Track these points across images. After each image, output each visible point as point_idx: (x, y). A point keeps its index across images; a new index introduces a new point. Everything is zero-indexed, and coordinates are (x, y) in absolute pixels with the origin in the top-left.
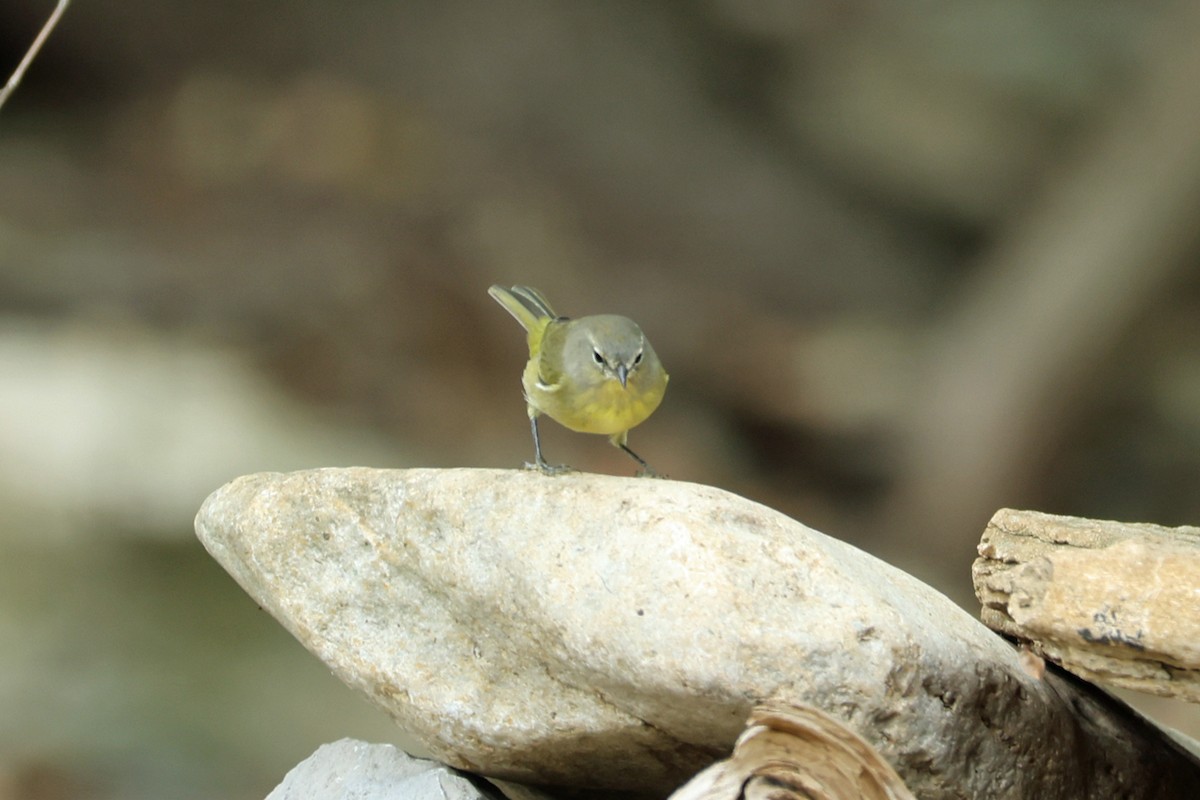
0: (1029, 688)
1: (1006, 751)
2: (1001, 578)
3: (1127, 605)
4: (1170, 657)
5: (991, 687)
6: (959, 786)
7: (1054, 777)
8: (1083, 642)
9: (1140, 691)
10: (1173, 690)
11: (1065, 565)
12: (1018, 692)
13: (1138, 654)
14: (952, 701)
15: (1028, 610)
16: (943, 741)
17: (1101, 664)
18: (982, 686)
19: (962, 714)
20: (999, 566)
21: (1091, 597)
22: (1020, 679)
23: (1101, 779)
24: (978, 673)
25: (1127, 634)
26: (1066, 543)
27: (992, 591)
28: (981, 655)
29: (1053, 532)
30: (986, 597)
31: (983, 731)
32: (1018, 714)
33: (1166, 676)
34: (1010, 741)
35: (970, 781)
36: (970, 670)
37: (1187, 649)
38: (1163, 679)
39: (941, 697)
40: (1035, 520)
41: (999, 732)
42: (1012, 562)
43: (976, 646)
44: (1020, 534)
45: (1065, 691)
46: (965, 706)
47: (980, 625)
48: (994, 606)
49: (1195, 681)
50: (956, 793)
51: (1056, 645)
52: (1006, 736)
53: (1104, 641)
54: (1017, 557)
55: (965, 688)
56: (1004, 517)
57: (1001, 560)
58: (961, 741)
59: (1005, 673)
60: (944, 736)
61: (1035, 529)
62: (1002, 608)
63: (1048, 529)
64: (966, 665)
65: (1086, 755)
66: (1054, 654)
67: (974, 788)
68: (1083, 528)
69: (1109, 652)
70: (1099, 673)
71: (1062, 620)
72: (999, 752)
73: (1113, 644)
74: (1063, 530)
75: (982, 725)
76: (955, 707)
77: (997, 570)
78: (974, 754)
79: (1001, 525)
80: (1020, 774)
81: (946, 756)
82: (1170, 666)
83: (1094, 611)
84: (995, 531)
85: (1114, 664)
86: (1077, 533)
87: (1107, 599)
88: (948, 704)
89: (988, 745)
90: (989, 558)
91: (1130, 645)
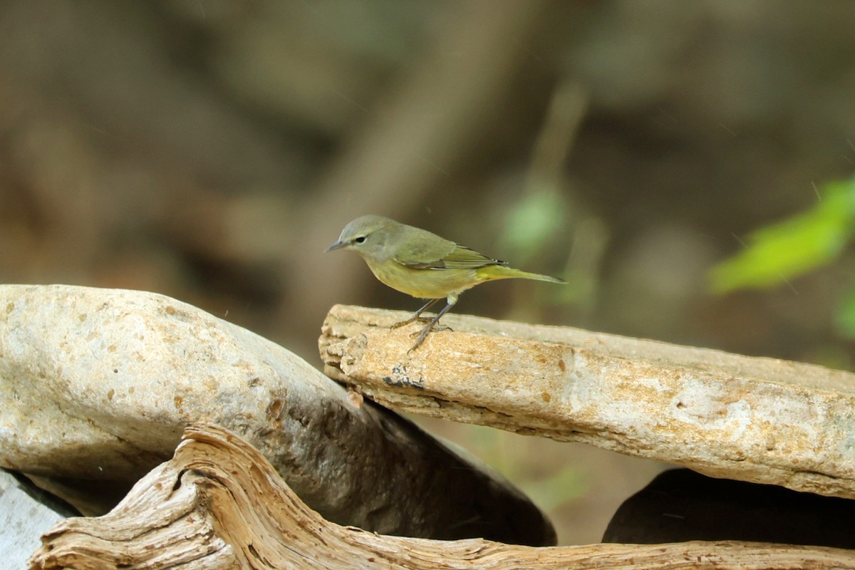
0: (355, 415)
1: (340, 453)
2: (336, 347)
3: (412, 362)
4: (439, 393)
5: (331, 414)
6: (312, 475)
7: (370, 468)
8: (387, 385)
9: (421, 414)
10: (441, 414)
11: (374, 339)
12: (347, 417)
13: (420, 392)
14: (307, 422)
15: (352, 366)
16: (302, 447)
17: (398, 399)
18: (325, 413)
19: (313, 429)
20: (335, 340)
21: (391, 358)
22: (348, 409)
23: (398, 468)
24: (322, 405)
25: (414, 379)
26: (375, 325)
27: (331, 355)
28: (324, 394)
29: (367, 319)
30: (327, 359)
31: (326, 440)
32: (348, 430)
33: (438, 405)
34: (342, 447)
35: (319, 471)
36: (318, 404)
37: (450, 389)
38: (435, 407)
39: (300, 421)
40: (357, 311)
41: (336, 441)
42: (343, 338)
43: (321, 389)
44: (347, 320)
45: (376, 416)
46: (315, 426)
47: (323, 376)
48: (332, 364)
49: (455, 408)
50: (310, 478)
51: (369, 387)
52: (340, 443)
53: (399, 385)
54: (346, 334)
55: (315, 415)
56: (337, 310)
57: (336, 336)
58: (312, 447)
59: (339, 405)
60: (303, 444)
61: (356, 316)
62: (337, 365)
63: (364, 317)
64: (315, 400)
65: (391, 456)
66: (369, 393)
67: (321, 476)
68: (386, 316)
69: (402, 391)
70: (397, 404)
71: (373, 372)
72: (336, 454)
73: (404, 386)
74: (374, 317)
75: (326, 437)
76: (309, 426)
77: (333, 342)
78: (320, 455)
79: (335, 315)
80: (349, 466)
81: (304, 456)
82: (439, 399)
83: (393, 366)
84: (332, 318)
85: (406, 398)
86: (383, 319)
87: (400, 358)
88: (305, 425)
89: (329, 449)
90: (329, 335)
91: (415, 387)
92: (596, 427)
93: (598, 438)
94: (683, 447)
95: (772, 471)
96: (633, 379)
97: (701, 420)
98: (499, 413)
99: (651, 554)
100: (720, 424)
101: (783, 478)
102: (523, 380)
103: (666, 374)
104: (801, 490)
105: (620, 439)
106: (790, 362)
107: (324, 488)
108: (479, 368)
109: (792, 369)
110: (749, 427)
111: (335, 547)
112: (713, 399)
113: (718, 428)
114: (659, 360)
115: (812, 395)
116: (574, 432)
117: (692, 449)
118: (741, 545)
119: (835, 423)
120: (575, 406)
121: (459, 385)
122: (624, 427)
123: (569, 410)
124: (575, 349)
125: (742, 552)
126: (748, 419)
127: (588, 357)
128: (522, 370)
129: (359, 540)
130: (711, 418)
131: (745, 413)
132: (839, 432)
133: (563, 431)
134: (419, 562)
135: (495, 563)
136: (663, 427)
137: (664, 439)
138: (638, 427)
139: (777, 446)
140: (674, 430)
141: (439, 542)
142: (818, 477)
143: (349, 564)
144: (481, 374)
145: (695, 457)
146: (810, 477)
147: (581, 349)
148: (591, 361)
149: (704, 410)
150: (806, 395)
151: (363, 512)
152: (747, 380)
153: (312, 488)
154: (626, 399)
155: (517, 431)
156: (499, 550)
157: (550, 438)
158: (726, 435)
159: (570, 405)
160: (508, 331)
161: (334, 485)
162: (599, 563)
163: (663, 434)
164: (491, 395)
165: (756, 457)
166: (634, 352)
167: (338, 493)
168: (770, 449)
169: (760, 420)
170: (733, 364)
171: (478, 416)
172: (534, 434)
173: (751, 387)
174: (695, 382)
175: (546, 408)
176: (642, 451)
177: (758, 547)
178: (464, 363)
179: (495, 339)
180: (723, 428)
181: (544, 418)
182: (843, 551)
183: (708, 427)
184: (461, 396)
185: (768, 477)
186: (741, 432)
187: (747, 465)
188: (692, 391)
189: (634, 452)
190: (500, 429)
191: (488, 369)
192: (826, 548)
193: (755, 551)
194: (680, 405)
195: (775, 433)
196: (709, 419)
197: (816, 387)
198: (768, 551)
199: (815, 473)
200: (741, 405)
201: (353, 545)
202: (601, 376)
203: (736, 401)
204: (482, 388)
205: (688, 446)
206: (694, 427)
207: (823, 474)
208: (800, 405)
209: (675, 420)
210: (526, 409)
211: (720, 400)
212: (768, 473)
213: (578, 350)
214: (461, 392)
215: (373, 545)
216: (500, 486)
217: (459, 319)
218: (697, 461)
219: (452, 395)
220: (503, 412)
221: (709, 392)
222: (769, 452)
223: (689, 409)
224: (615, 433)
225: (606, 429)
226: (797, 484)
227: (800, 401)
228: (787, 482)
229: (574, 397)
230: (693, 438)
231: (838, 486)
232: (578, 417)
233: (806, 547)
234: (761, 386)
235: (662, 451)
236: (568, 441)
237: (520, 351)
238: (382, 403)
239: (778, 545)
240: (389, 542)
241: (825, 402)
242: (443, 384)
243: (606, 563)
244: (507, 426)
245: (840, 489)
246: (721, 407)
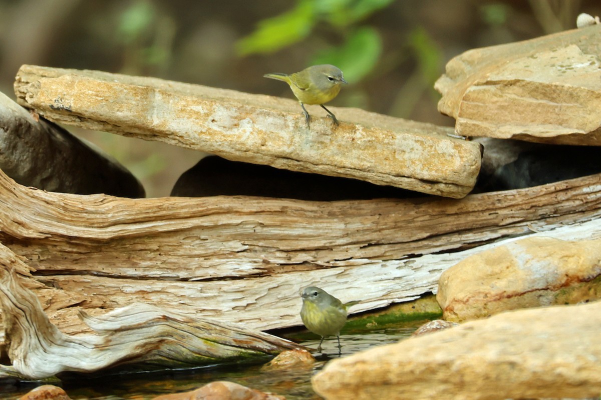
0: (34, 126)
1: (26, 147)
2: (23, 88)
3: (66, 97)
4: (80, 114)
5: (21, 125)
6: (10, 159)
7: (42, 155)
8: (51, 109)
9: (70, 125)
10: (82, 125)
11: (45, 84)
12: (29, 126)
13: (70, 113)
14: (7, 129)
15: (32, 99)
16: (4, 143)
17: (57, 117)
18: (17, 124)
19: (11, 134)
20: (23, 84)
21: (53, 94)
22: (30, 122)
23: (58, 155)
24: (16, 120)
25: (66, 106)
26: (45, 76)
27: (21, 92)
28: (17, 114)
29: (41, 73)
30: (18, 94)
31: (18, 139)
32: (30, 134)
33: (79, 120)
34: (27, 143)
35: (14, 157)
36: (13, 119)
37: (86, 111)
38: (78, 121)
39: (4, 128)
40: (35, 69)
41: (23, 140)
42: (27, 83)
43: (15, 111)
44: (30, 73)
45: (45, 125)
46: (12, 131)
47: (17, 104)
48: (21, 97)
49: (89, 122)
50: (9, 160)
51: (42, 110)
52: (26, 141)
53: (58, 109)
54: (29, 81)
55: (12, 125)
56: (24, 68)
57: (24, 82)
58: (10, 143)
59: (25, 120)
60: (5, 141)
61: (35, 71)
62: (24, 98)
63: (39, 71)
64: (12, 117)
65: (53, 148)
66: (42, 113)
67: (15, 159)
68: (51, 71)
69: (60, 112)
70: (57, 120)
71: (44, 102)
72: (23, 147)
73: (61, 110)
74: (44, 71)
75: (18, 138)
76: (8, 132)
77: (22, 86)
78: (15, 147)
79: (23, 70)
80: (30, 154)
81: (6, 148)
82: (80, 117)
83: (55, 99)
84: (21, 72)
85: (62, 117)
86: (49, 72)
87: (59, 94)
88: (6, 131)
89: (20, 144)
90: (20, 81)
91: (67, 110)
92: (167, 132)
93: (168, 139)
94: (215, 144)
95: (264, 157)
96: (188, 106)
97: (225, 129)
98: (114, 125)
99: (197, 203)
100: (236, 131)
101: (270, 161)
102: (127, 106)
103: (206, 104)
104: (280, 168)
105: (180, 139)
106: (275, 97)
107: (17, 166)
108: (102, 100)
109: (275, 101)
110: (252, 133)
111: (22, 198)
112: (232, 117)
113: (234, 133)
114: (202, 96)
115: (286, 115)
116: (155, 136)
117: (220, 145)
118: (247, 198)
119: (299, 131)
120: (155, 121)
121: (91, 110)
122: (183, 133)
123: (152, 123)
124: (156, 90)
125: (247, 202)
126: (251, 129)
127: (163, 94)
128: (126, 101)
129: (36, 195)
130: (230, 128)
131: (249, 125)
132: (301, 136)
133: (149, 135)
134: (69, 207)
135: (111, 207)
136: (204, 133)
137: (204, 139)
138: (190, 133)
139: (267, 143)
140: (210, 134)
141: (80, 196)
142: (289, 160)
143: (30, 208)
144: (104, 103)
145: (222, 149)
146: (285, 161)
147: (159, 89)
148: (164, 96)
149: (227, 124)
150: (283, 116)
151: (38, 179)
152: (250, 107)
153: (9, 166)
154: (184, 117)
155: (124, 135)
156: (113, 200)
157: (142, 138)
158: (239, 137)
159: (152, 120)
160: (119, 79)
161: (22, 164)
162: (168, 208)
163: (204, 137)
164: (108, 115)
165: (255, 149)
166: (188, 91)
167: (24, 169)
168: (263, 145)
169: (258, 129)
170: (243, 98)
171: (101, 127)
172: (132, 137)
173: (253, 111)
174: (222, 108)
175: (140, 121)
176: (192, 146)
177: (256, 199)
178: (94, 97)
179: (111, 84)
180: (237, 133)
181: (139, 128)
182: (303, 201)
183: (229, 133)
184: (92, 115)
185: (261, 160)
186: (247, 135)
187: (250, 154)
188: (220, 113)
189: (188, 146)
190: (114, 133)
191: (107, 100)
192: (294, 200)
193: (254, 201)
194: (213, 121)
195: (265, 136)
196: (229, 128)
197: (289, 111)
198: (262, 201)
199: (288, 158)
200: (247, 121)
201: (32, 197)
202: (170, 105)
203: (244, 119)
204: (104, 111)
205: (218, 143)
206: (221, 133)
207: (292, 159)
208: (280, 121)
209: (210, 129)
210: (128, 122)
211: (236, 118)
212: (262, 158)
213: (157, 90)
214: (92, 113)
215: (44, 197)
216: (114, 165)
217: (92, 73)
218: (223, 151)
219: (87, 114)
220: (115, 124)
221: (230, 114)
222: (262, 147)
223: (218, 123)
224: (177, 136)
225: (172, 134)
226: (279, 164)
227: (280, 119)
228: (272, 163)
229: (155, 116)
230: (221, 139)
231: (301, 165)
232: (157, 127)
233: (283, 199)
234: (258, 111)
235: (203, 146)
236: (152, 140)
237: (125, 91)
238: (48, 119)
239: (267, 198)
240: (52, 196)
241: (293, 119)
242: (83, 109)
243: (172, 207)
244: (118, 132)
245: (302, 167)
246: (236, 122)
